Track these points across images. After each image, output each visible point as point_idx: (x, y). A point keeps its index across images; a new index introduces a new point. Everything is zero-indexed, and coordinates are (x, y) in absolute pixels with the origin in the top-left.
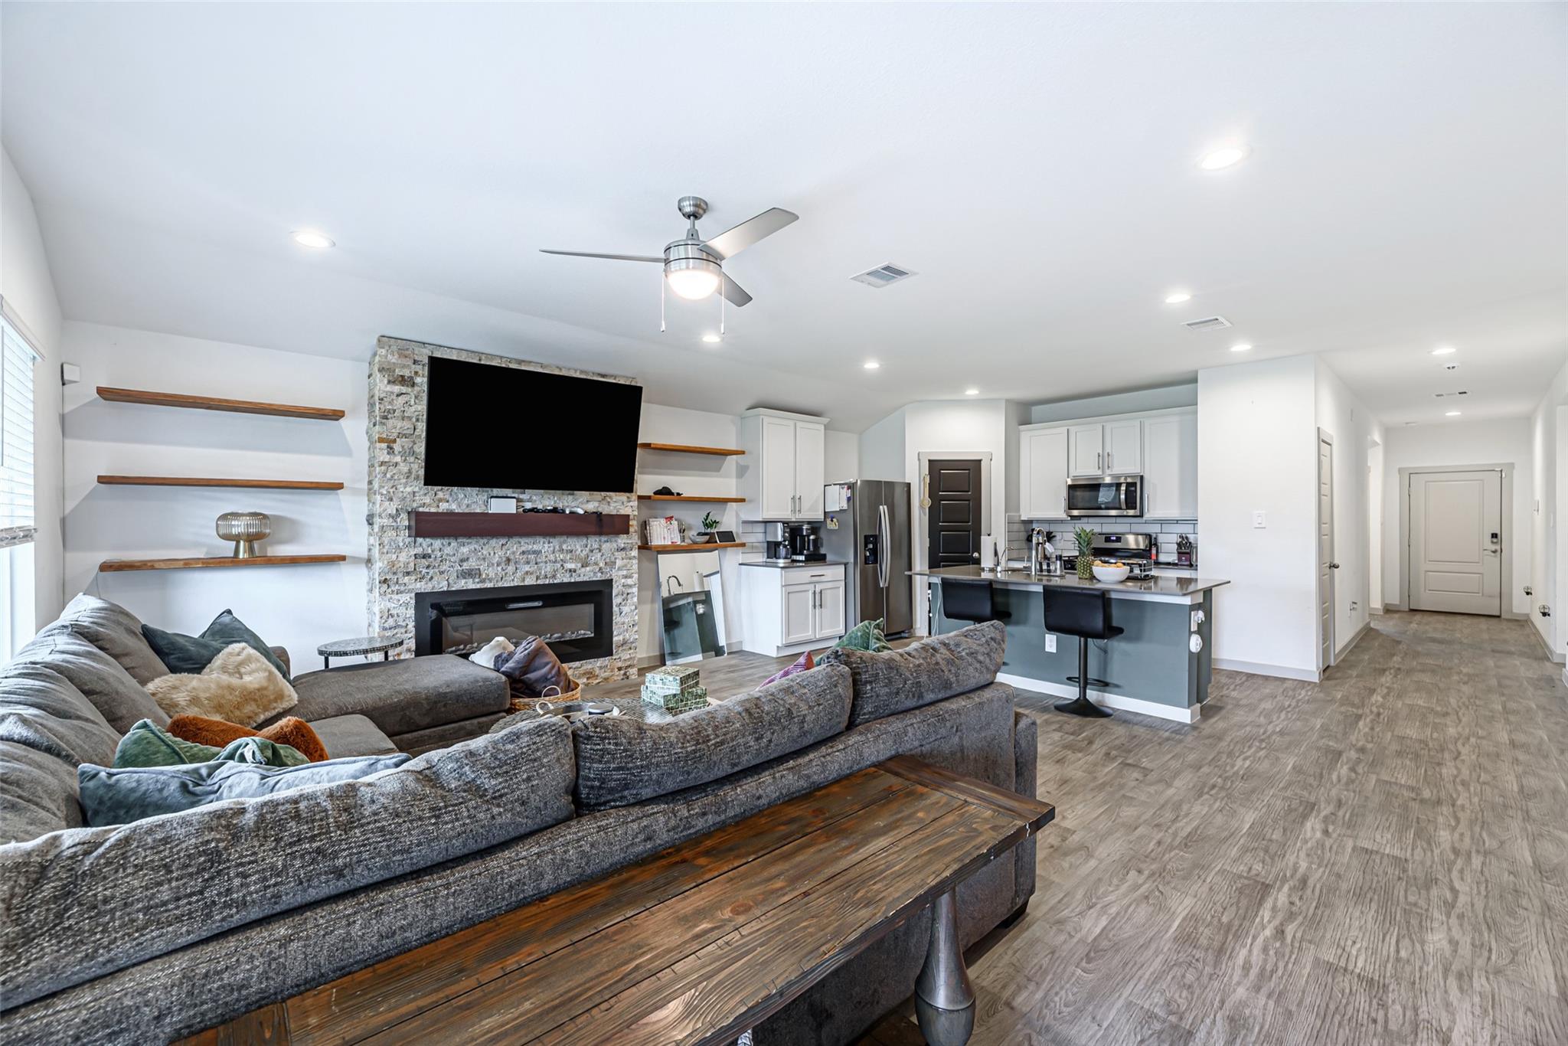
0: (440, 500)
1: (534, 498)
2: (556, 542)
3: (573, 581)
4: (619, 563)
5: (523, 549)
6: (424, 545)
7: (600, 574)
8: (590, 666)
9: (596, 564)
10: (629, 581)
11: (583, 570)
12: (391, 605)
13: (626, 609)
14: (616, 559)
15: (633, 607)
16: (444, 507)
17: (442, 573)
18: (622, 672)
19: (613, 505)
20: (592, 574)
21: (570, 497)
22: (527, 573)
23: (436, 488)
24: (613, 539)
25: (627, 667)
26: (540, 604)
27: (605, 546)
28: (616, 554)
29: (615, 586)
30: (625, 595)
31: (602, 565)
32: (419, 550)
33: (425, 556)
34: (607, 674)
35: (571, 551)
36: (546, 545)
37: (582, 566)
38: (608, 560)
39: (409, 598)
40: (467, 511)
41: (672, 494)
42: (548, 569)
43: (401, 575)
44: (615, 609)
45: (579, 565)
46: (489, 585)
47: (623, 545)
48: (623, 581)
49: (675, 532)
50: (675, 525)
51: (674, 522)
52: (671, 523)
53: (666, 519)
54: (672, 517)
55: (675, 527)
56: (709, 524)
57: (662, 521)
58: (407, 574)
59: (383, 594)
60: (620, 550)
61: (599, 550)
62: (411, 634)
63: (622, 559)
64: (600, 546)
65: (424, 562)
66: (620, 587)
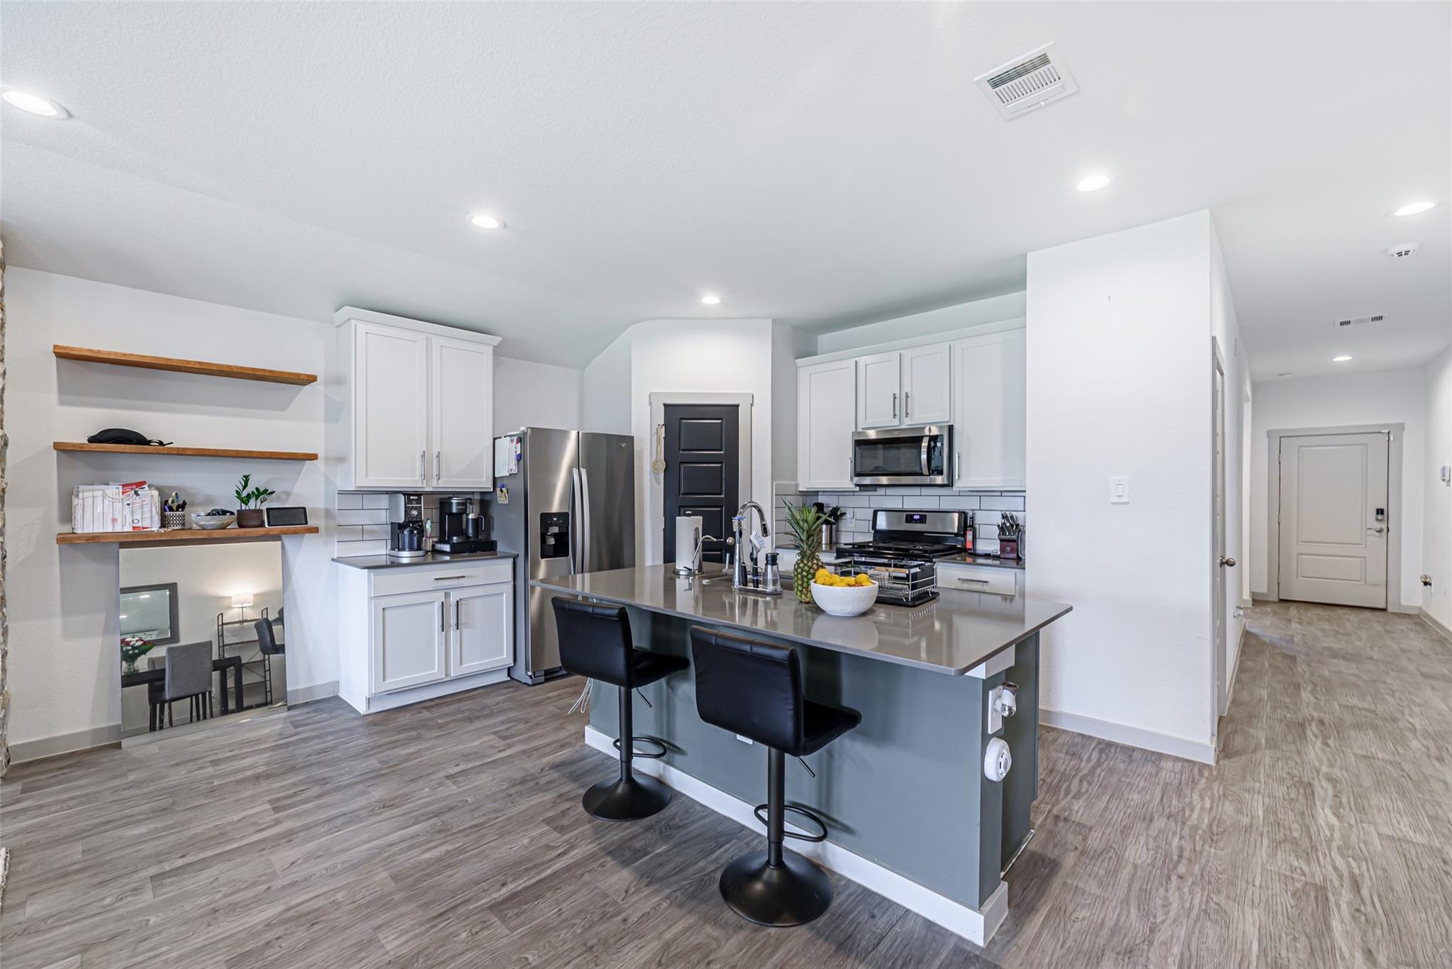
41: (148, 443)
49: (147, 508)
50: (150, 498)
51: (145, 492)
52: (136, 493)
53: (123, 486)
54: (144, 483)
55: (148, 500)
56: (244, 494)
57: (114, 490)
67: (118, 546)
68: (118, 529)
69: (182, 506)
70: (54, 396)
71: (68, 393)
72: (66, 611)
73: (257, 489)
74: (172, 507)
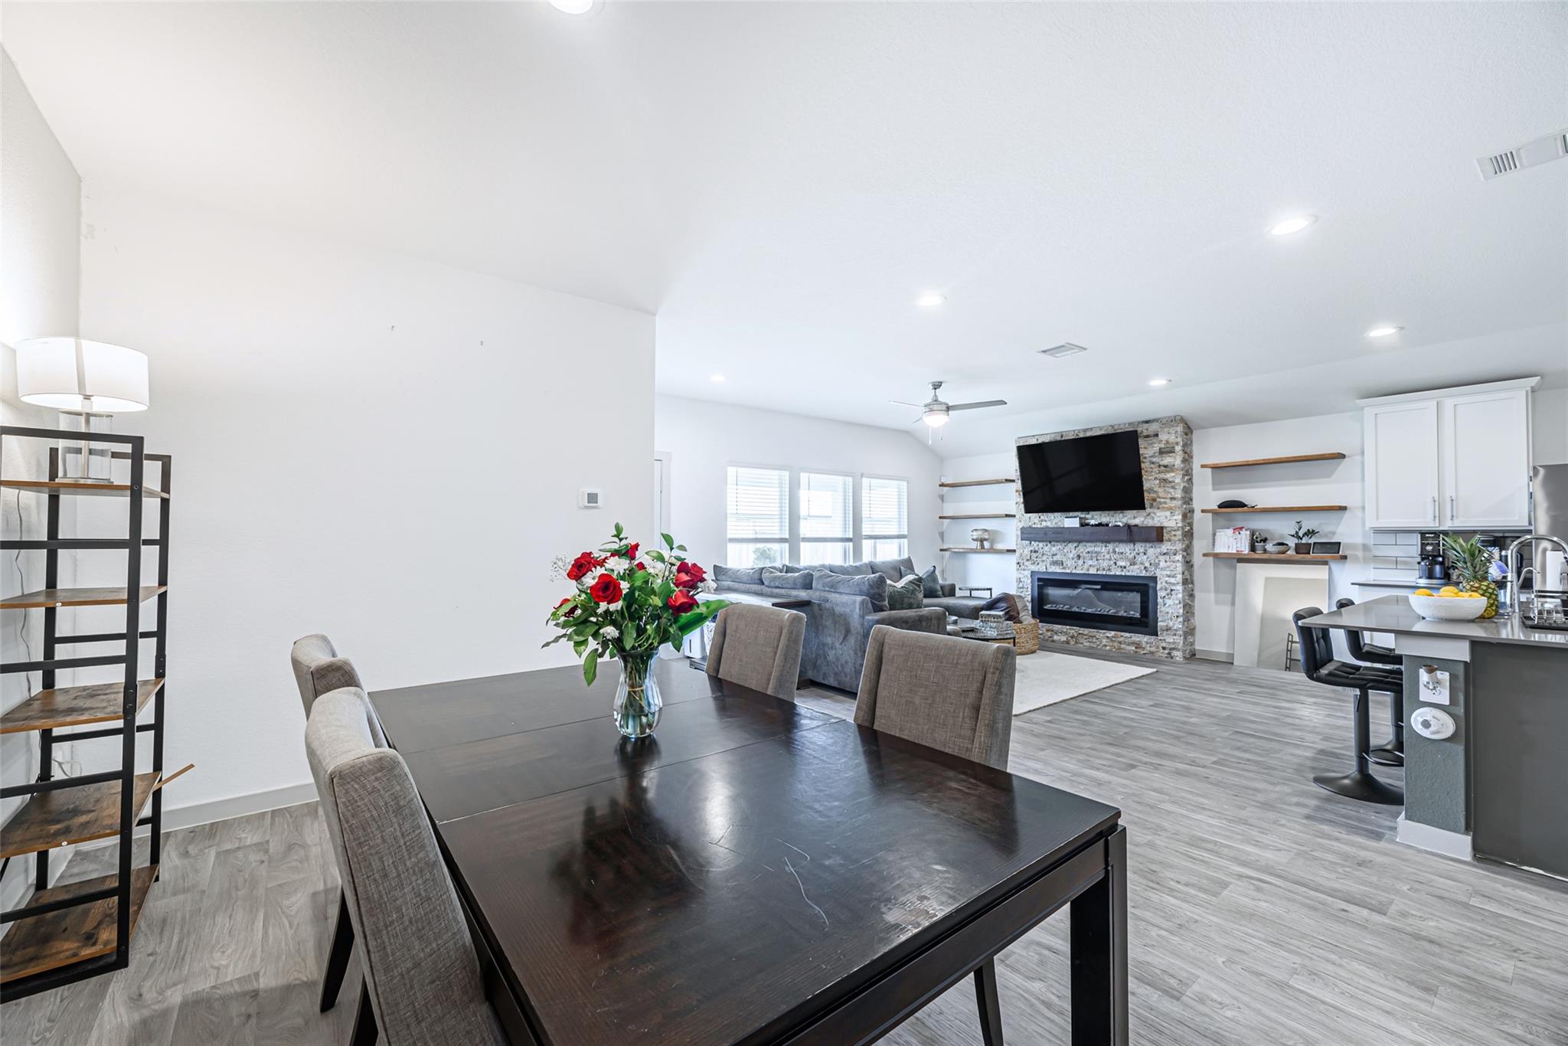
0: (1042, 521)
1: (1095, 517)
2: (1111, 546)
3: (1124, 574)
4: (1162, 564)
5: (1088, 550)
6: (1035, 545)
7: (1144, 572)
8: (1138, 639)
9: (1142, 564)
10: (1172, 580)
11: (1132, 567)
12: (1021, 576)
13: (1169, 602)
14: (1159, 561)
15: (1177, 602)
16: (1044, 524)
17: (1043, 561)
18: (1166, 651)
19: (1156, 519)
20: (1139, 571)
21: (1121, 515)
22: (1091, 566)
23: (1040, 514)
24: (1158, 546)
25: (1171, 649)
26: (1099, 587)
27: (1151, 551)
28: (1160, 557)
29: (1159, 582)
30: (1169, 591)
31: (1147, 565)
32: (1032, 548)
33: (1035, 552)
34: (1153, 649)
35: (1122, 553)
36: (1104, 548)
37: (1131, 565)
38: (1152, 562)
39: (1028, 573)
40: (1055, 526)
41: (1246, 506)
42: (1105, 564)
43: (1025, 561)
44: (1160, 600)
45: (1129, 564)
46: (1069, 571)
47: (1165, 551)
48: (1167, 579)
49: (1243, 541)
50: (1245, 535)
51: (1243, 532)
52: (1239, 533)
53: (1234, 529)
54: (1243, 528)
55: (1244, 536)
56: (1301, 534)
57: (1230, 531)
58: (1028, 560)
59: (1018, 570)
60: (1164, 554)
61: (1145, 554)
62: (1030, 593)
63: (1166, 561)
64: (1146, 550)
65: (1035, 555)
66: (1164, 583)
67: (1235, 561)
68: (1230, 552)
69: (1265, 540)
70: (1210, 487)
71: (1217, 485)
72: (1216, 591)
73: (1308, 530)
74: (1257, 541)
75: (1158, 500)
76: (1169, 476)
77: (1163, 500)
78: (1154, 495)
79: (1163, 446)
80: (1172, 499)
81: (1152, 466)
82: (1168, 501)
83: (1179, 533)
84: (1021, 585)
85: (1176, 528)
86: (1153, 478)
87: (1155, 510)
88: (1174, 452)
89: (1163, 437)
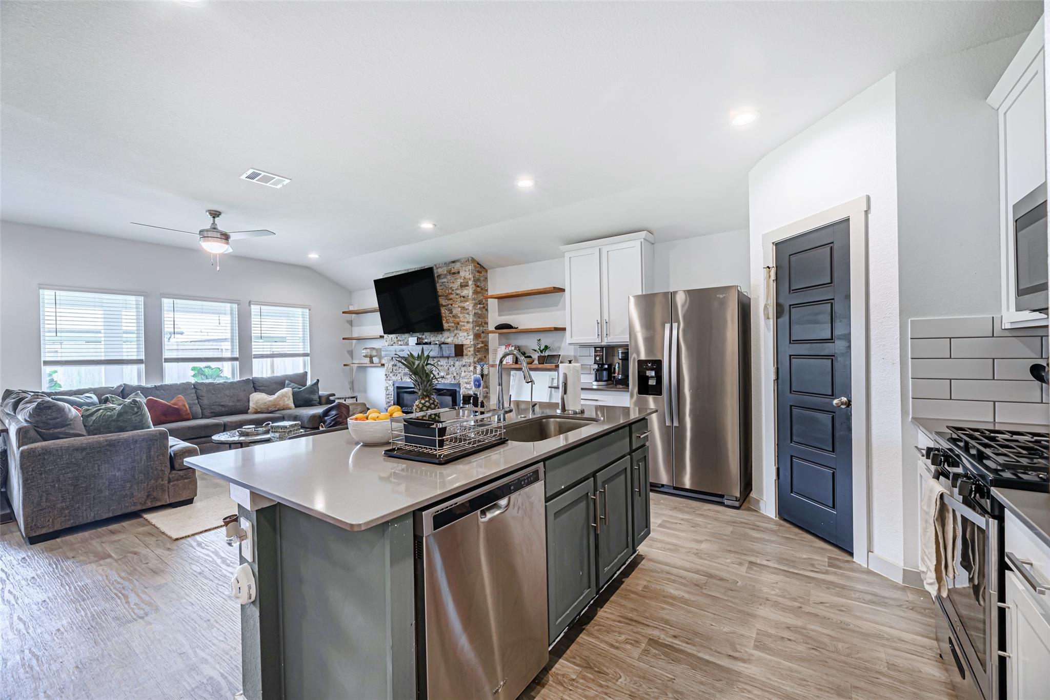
0: (398, 340)
1: (427, 337)
3: (443, 382)
4: (463, 374)
7: (454, 380)
9: (452, 374)
10: (468, 386)
11: (447, 376)
12: (388, 385)
14: (461, 371)
17: (399, 373)
19: (459, 338)
20: (451, 380)
23: (396, 335)
24: (460, 359)
27: (457, 364)
28: (462, 368)
29: (461, 388)
31: (455, 375)
32: (393, 363)
33: (395, 365)
35: (442, 366)
37: (447, 374)
38: (458, 372)
39: (391, 382)
41: (513, 327)
43: (389, 373)
45: (445, 374)
47: (465, 363)
48: (466, 385)
53: (506, 346)
56: (542, 349)
57: (503, 348)
58: (391, 372)
59: (386, 380)
60: (464, 366)
61: (454, 366)
62: (392, 399)
63: (465, 372)
64: (454, 363)
65: (395, 368)
66: (464, 389)
70: (497, 313)
71: (501, 311)
73: (545, 346)
75: (460, 323)
76: (466, 304)
77: (463, 324)
78: (458, 320)
79: (462, 281)
80: (468, 322)
81: (457, 297)
82: (465, 324)
83: (472, 349)
84: (388, 393)
85: (470, 346)
86: (457, 306)
87: (459, 332)
88: (468, 286)
89: (462, 274)
